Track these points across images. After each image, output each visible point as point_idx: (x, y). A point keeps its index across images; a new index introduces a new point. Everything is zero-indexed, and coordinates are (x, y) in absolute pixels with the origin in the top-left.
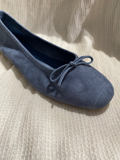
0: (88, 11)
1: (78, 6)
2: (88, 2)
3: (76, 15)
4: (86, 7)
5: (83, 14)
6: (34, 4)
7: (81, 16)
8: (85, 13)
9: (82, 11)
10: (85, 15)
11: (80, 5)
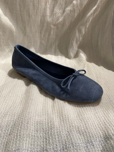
0: (81, 38)
1: (75, 36)
2: (81, 33)
3: (73, 41)
4: (80, 36)
5: (78, 40)
6: (45, 35)
7: (77, 41)
8: (80, 39)
9: (77, 38)
10: (79, 41)
11: (76, 35)
